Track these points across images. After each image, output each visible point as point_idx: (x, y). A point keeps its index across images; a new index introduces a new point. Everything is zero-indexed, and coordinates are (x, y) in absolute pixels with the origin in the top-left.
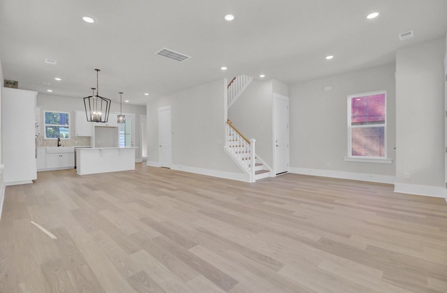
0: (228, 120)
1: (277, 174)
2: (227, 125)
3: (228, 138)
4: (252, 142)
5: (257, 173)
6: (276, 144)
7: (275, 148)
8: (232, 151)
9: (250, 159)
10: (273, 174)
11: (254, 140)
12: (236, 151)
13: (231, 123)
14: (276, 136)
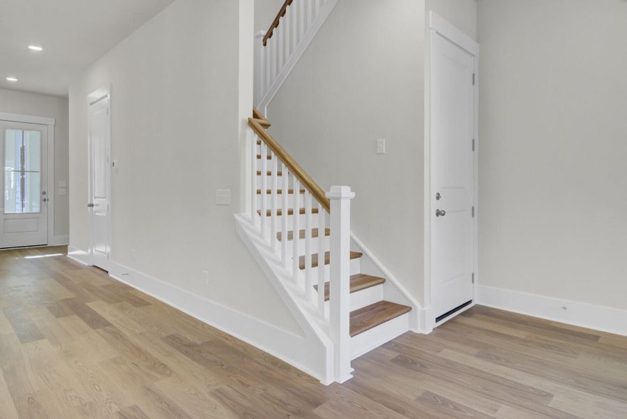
0: (255, 116)
1: (438, 319)
2: (250, 131)
3: (250, 183)
4: (339, 198)
5: (362, 320)
6: (433, 206)
7: (432, 224)
8: (261, 231)
9: (327, 262)
10: (423, 321)
11: (346, 192)
12: (277, 230)
13: (266, 126)
14: (435, 176)
